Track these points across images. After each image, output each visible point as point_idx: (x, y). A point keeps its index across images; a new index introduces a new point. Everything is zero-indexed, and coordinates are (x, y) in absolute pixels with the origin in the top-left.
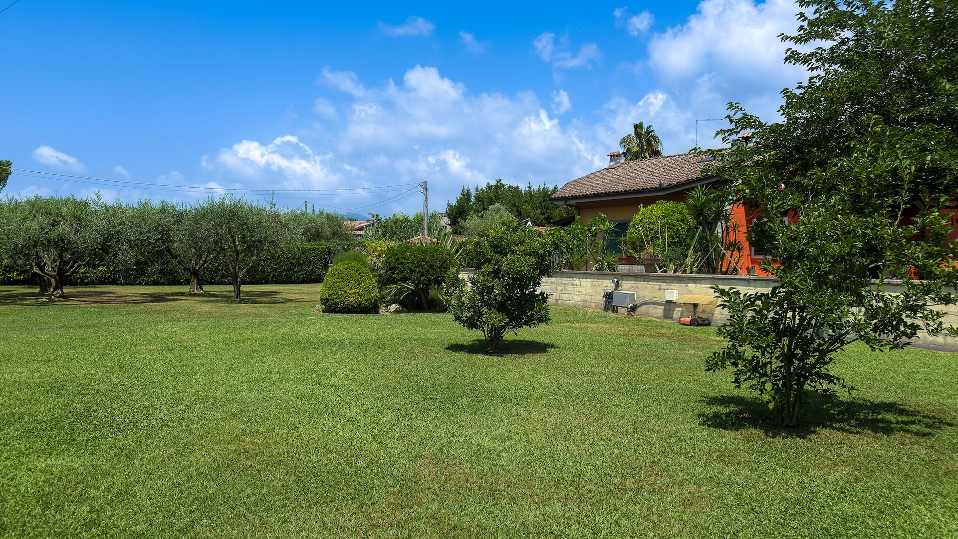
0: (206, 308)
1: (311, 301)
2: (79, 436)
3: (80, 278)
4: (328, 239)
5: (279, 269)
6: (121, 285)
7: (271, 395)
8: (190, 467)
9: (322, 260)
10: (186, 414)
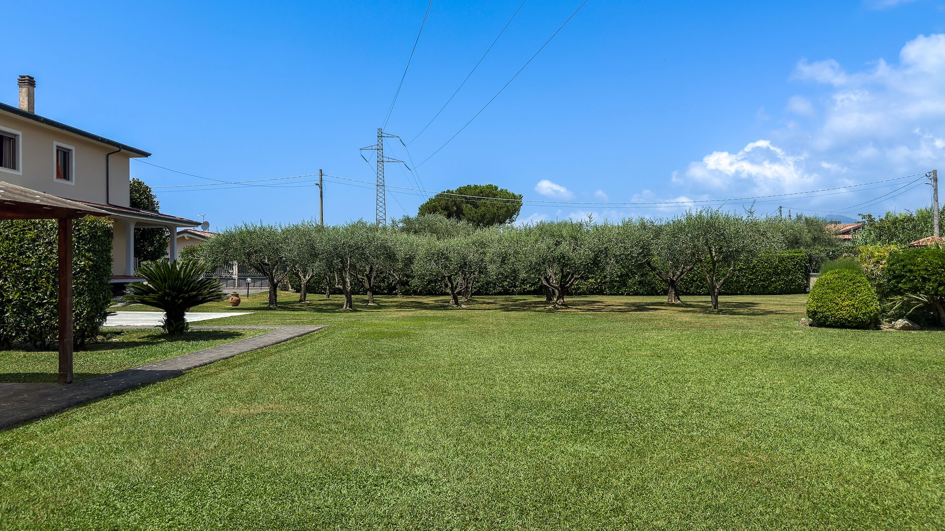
0: (686, 317)
1: (794, 314)
2: (595, 428)
3: (575, 289)
4: (808, 246)
5: (755, 279)
6: (606, 295)
7: (767, 411)
8: (697, 473)
9: (802, 269)
10: (685, 420)
